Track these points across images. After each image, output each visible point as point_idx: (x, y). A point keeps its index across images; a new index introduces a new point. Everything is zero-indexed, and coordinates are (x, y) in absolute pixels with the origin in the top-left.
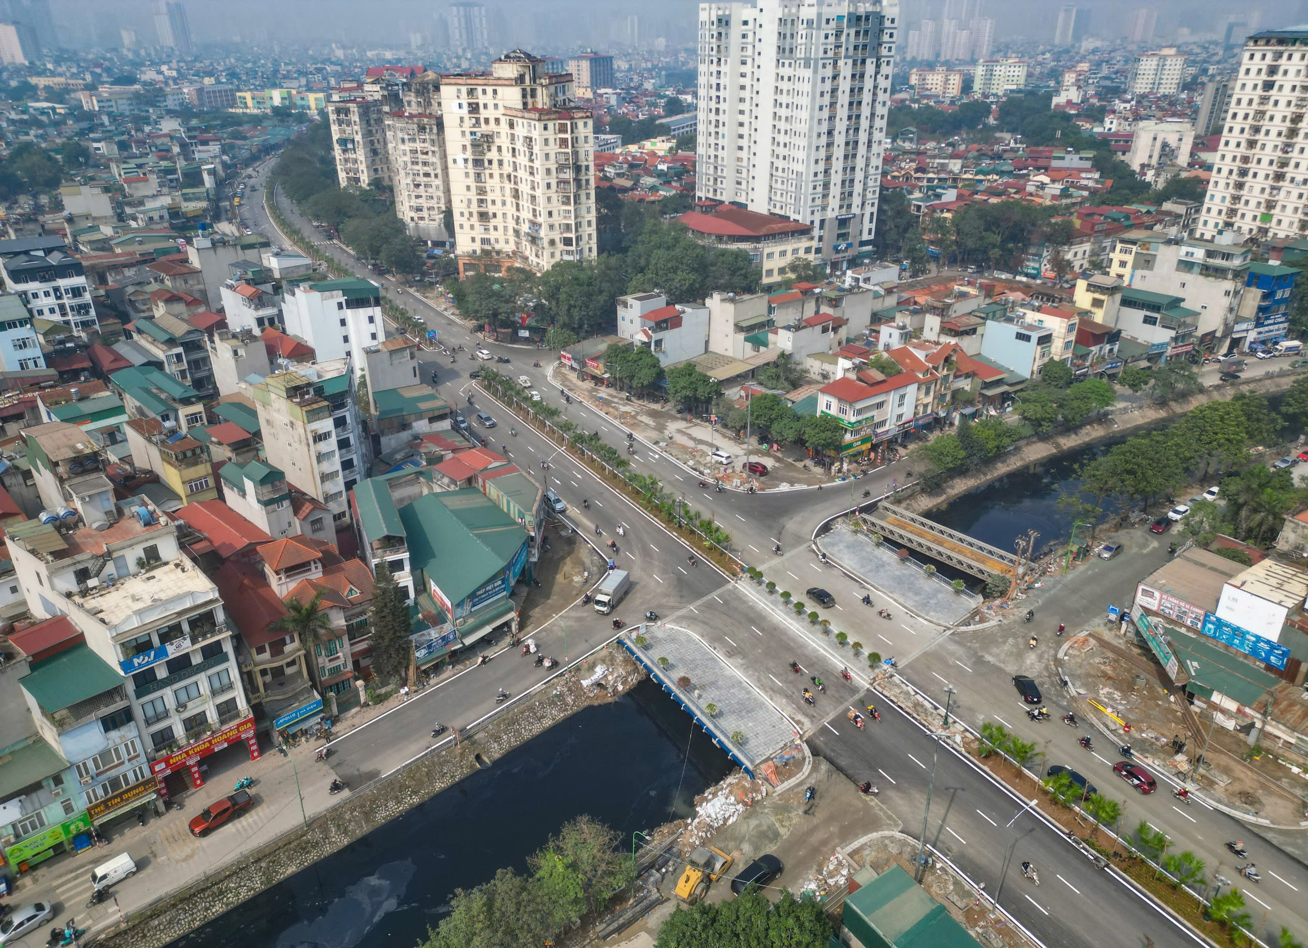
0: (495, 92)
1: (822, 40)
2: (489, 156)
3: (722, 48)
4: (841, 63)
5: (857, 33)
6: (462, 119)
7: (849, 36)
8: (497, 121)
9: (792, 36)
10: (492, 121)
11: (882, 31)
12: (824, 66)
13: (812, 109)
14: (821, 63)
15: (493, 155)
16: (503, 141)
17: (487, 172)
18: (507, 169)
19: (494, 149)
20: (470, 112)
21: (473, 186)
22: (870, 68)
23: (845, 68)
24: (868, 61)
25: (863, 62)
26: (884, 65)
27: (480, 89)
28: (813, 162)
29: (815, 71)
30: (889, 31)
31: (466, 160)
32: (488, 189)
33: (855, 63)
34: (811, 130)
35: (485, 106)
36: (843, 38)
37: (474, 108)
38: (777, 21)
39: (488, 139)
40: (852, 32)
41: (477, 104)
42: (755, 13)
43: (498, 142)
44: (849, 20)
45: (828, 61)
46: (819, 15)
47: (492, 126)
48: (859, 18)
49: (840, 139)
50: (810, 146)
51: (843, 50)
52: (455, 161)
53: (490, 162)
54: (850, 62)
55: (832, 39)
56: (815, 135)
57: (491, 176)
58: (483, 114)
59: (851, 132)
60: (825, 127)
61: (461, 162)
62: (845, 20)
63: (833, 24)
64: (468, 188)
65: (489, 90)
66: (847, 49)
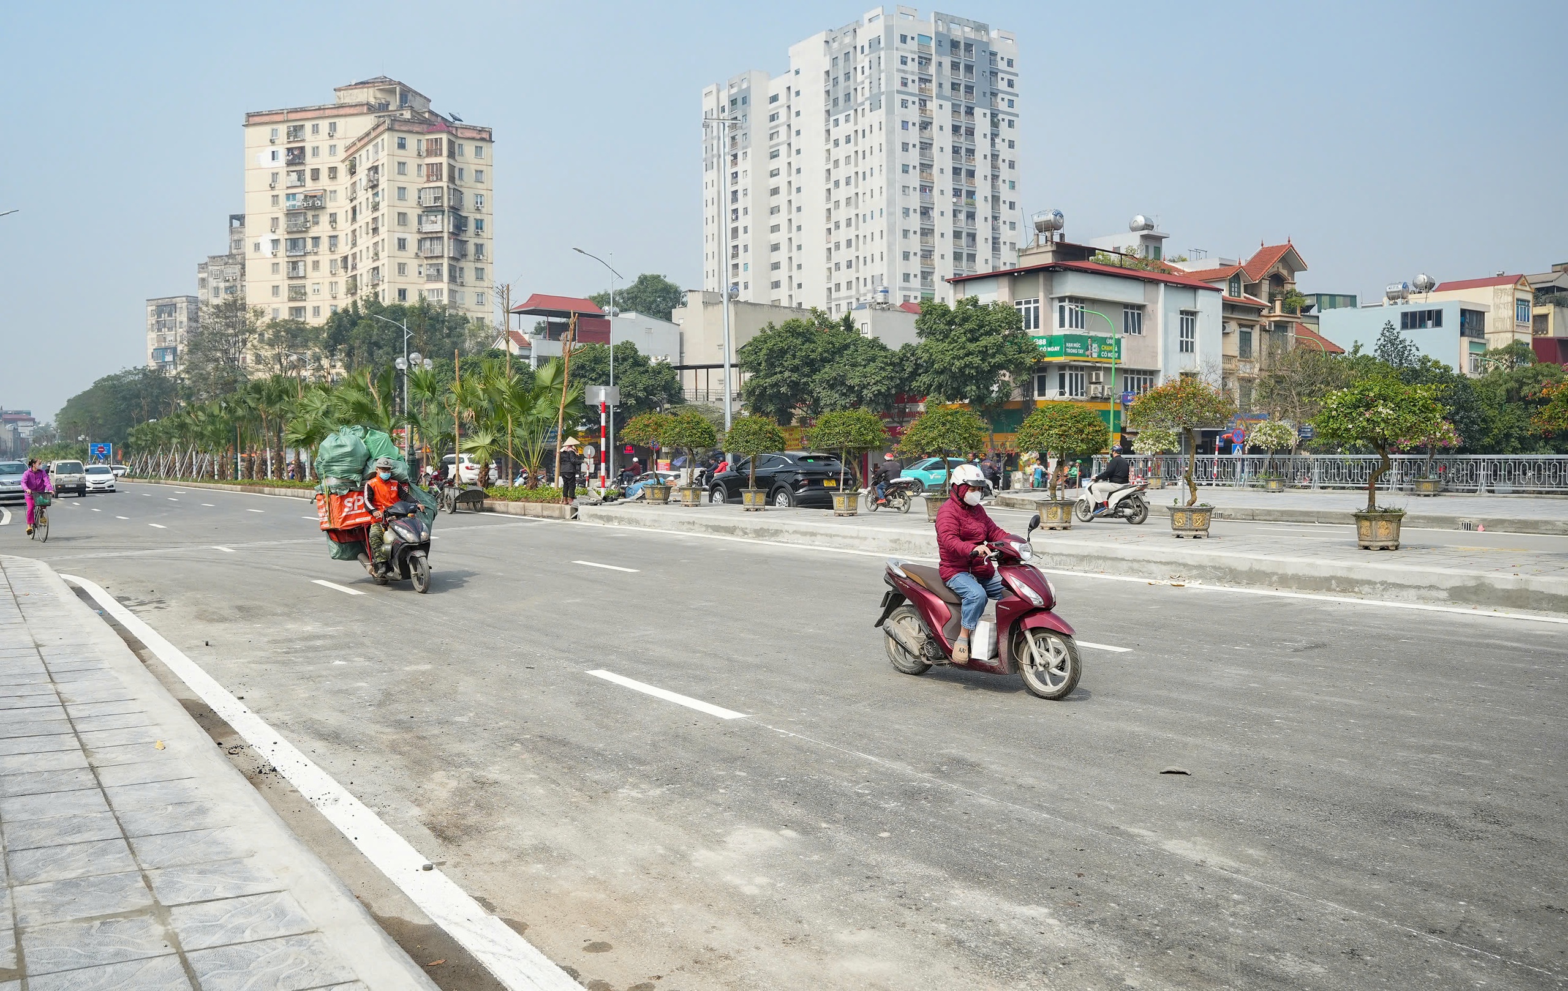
0: (333, 126)
1: (897, 63)
2: (314, 232)
3: (739, 138)
4: (932, 105)
5: (955, 66)
6: (275, 175)
7: (940, 68)
8: (333, 171)
9: (847, 76)
10: (324, 174)
11: (994, 74)
12: (904, 103)
13: (891, 169)
14: (898, 99)
15: (322, 229)
16: (339, 205)
17: (310, 259)
18: (344, 249)
19: (324, 219)
20: (289, 163)
21: (284, 285)
22: (982, 122)
23: (941, 114)
24: (978, 112)
25: (970, 111)
26: (1003, 126)
27: (308, 126)
28: (899, 256)
29: (890, 111)
30: (1007, 77)
31: (275, 242)
32: (309, 290)
33: (955, 110)
34: (890, 202)
35: (315, 151)
36: (932, 69)
37: (296, 157)
38: (823, 76)
39: (314, 204)
40: (947, 62)
41: (302, 149)
42: (789, 79)
43: (331, 207)
44: (939, 43)
45: (911, 99)
46: (889, 29)
47: (324, 181)
48: (955, 44)
49: (943, 224)
50: (891, 230)
51: (934, 86)
52: (257, 247)
53: (316, 239)
54: (948, 105)
55: (912, 66)
56: (899, 212)
57: (316, 264)
58: (311, 163)
59: (962, 216)
60: (915, 201)
61: (266, 248)
62: (933, 44)
63: (912, 45)
64: (276, 289)
65: (324, 125)
66: (940, 85)
